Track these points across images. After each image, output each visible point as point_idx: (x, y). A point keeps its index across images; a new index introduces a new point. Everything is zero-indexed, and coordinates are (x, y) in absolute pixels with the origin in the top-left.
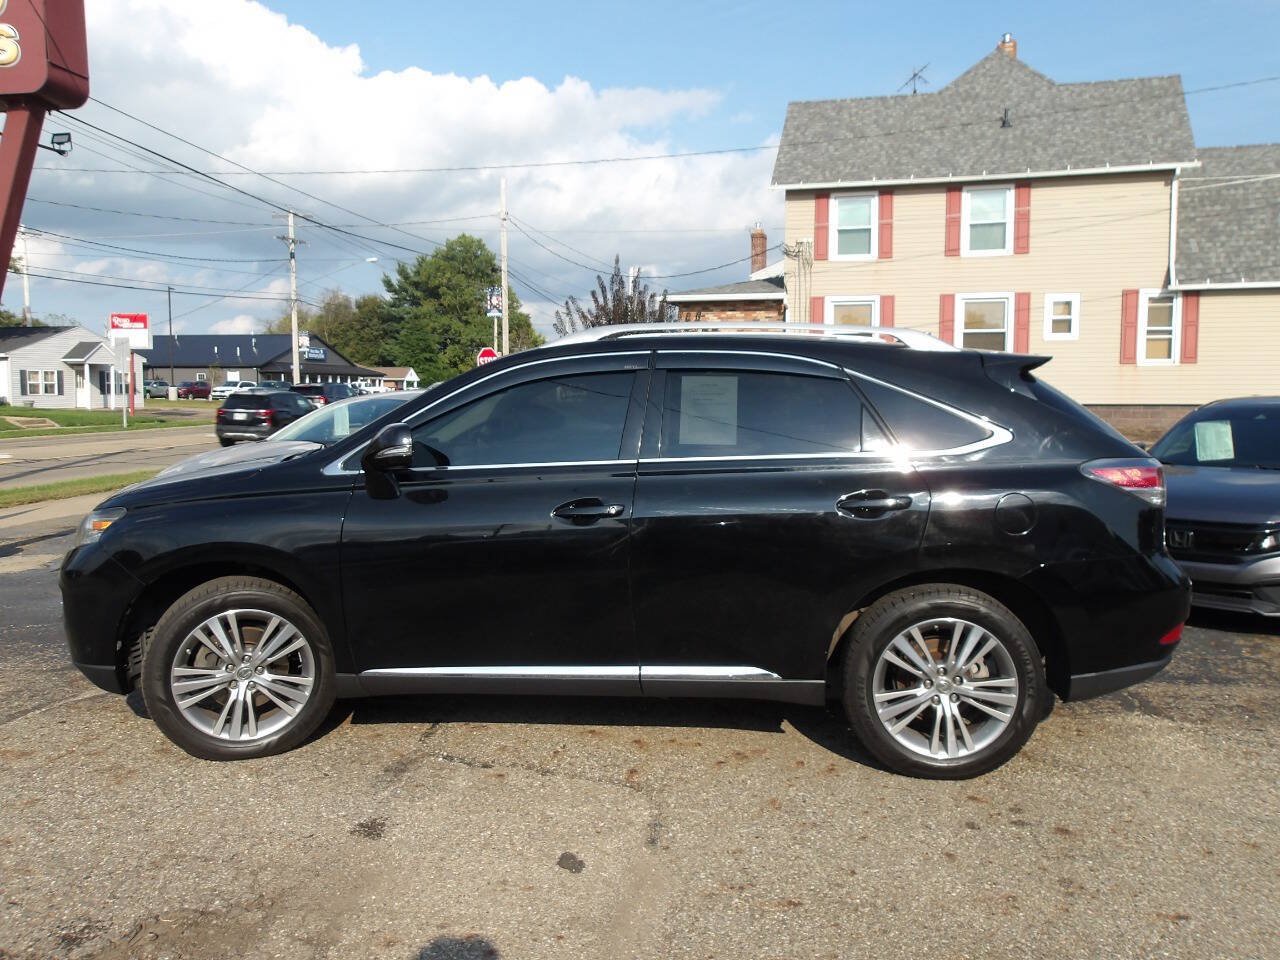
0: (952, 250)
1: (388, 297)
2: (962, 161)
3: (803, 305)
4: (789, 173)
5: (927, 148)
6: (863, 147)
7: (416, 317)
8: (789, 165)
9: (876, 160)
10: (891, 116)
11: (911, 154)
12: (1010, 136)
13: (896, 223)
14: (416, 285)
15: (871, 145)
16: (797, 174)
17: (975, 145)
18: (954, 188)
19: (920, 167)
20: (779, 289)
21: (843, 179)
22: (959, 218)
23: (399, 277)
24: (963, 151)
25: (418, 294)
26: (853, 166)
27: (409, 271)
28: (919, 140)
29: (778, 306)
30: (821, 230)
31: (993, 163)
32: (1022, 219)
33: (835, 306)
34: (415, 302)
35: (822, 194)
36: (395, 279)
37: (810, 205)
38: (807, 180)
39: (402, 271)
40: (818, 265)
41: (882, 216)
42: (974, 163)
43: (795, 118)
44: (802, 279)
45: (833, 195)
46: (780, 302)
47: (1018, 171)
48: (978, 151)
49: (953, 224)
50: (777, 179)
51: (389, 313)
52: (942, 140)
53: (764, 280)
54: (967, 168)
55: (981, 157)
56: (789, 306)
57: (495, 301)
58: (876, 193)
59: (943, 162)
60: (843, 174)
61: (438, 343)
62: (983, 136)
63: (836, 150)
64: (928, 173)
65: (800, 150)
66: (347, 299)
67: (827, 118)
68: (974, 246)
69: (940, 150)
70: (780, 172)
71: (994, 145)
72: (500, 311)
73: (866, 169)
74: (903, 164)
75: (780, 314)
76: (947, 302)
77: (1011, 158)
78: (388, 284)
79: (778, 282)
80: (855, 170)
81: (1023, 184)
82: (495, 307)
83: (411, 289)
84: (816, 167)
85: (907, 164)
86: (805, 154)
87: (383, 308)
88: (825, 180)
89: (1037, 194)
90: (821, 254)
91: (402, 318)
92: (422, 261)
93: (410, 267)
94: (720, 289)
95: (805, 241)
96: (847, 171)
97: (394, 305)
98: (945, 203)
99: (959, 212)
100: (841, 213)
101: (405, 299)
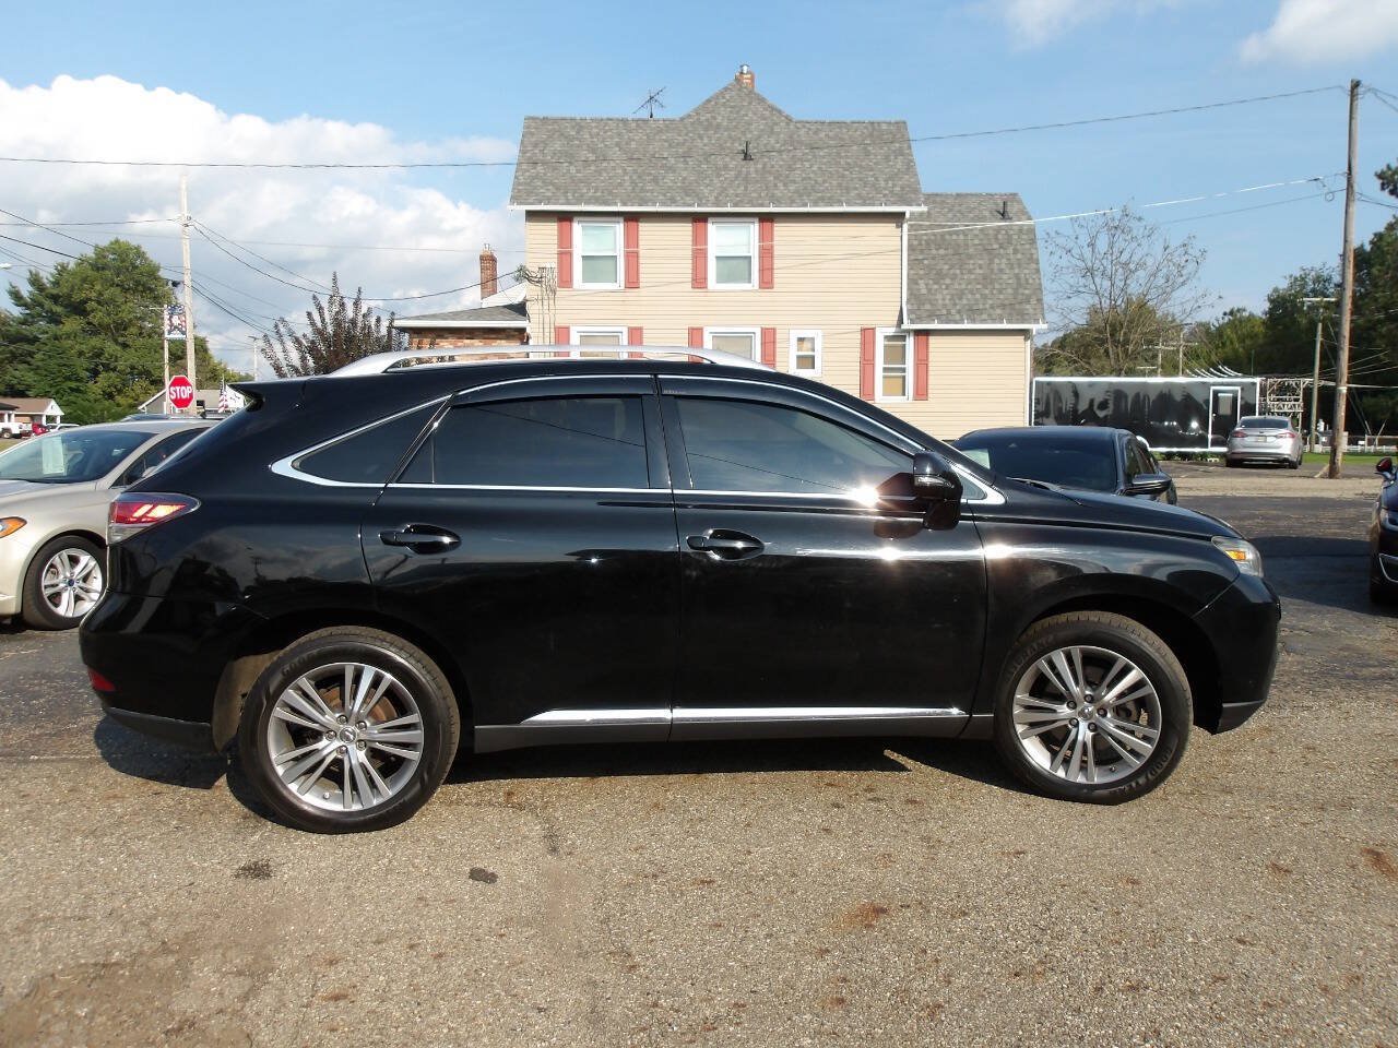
0: (699, 281)
1: (16, 312)
2: (706, 192)
3: (547, 333)
4: (529, 193)
5: (671, 176)
6: (605, 170)
7: (56, 338)
8: (529, 184)
9: (620, 184)
10: (634, 140)
11: (655, 180)
12: (752, 169)
13: (642, 253)
14: (55, 298)
15: (614, 169)
16: (538, 194)
17: (719, 176)
18: (700, 219)
19: (665, 195)
20: (521, 316)
21: (587, 203)
22: (706, 249)
23: (31, 289)
24: (707, 181)
25: (58, 309)
26: (596, 191)
27: (45, 281)
28: (663, 166)
29: (520, 335)
30: (564, 255)
31: (737, 196)
32: (767, 253)
33: (581, 337)
34: (55, 319)
35: (565, 217)
36: (26, 290)
37: (551, 229)
38: (550, 201)
39: (35, 281)
40: (561, 292)
41: (627, 244)
42: (720, 194)
43: (532, 134)
44: (546, 302)
45: (576, 219)
46: (522, 330)
47: (762, 205)
48: (722, 182)
49: (699, 256)
50: (515, 199)
51: (18, 332)
52: (686, 169)
53: (505, 307)
54: (712, 198)
55: (725, 189)
56: (532, 335)
57: (175, 321)
58: (621, 219)
59: (688, 191)
60: (588, 197)
61: (87, 370)
62: (726, 167)
63: (578, 171)
64: (673, 201)
65: (540, 168)
67: (567, 137)
68: (720, 280)
69: (685, 179)
70: (519, 191)
71: (736, 178)
72: (184, 333)
73: (610, 193)
74: (647, 191)
75: (522, 344)
76: (695, 335)
77: (754, 191)
78: (16, 296)
79: (520, 309)
80: (599, 194)
81: (767, 219)
82: (176, 327)
83: (48, 304)
84: (558, 188)
85: (652, 191)
86: (545, 174)
87: (10, 325)
88: (568, 203)
89: (781, 230)
90: (566, 280)
91: (36, 339)
92: (62, 269)
93: (47, 275)
94: (455, 315)
95: (548, 266)
96: (590, 194)
97: (24, 322)
98: (691, 233)
99: (706, 243)
100: (584, 238)
101: (40, 315)
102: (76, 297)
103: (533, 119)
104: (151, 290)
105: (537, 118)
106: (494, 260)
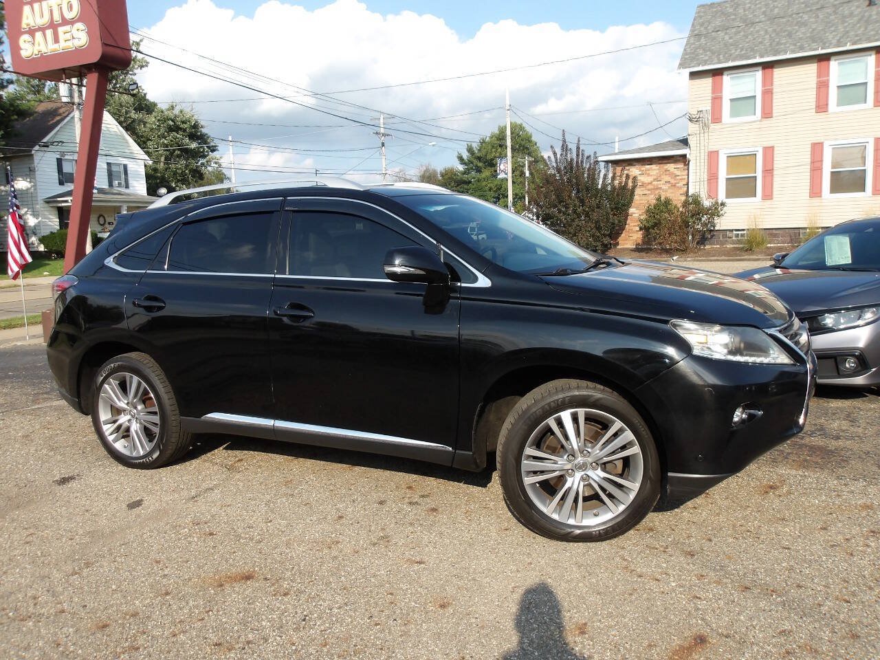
0: (822, 107)
1: (461, 168)
2: (830, 37)
3: (702, 157)
4: (692, 59)
5: (803, 30)
6: (751, 33)
7: (479, 181)
8: (693, 53)
9: (761, 43)
10: (777, 7)
11: (790, 35)
12: (874, 13)
13: (774, 91)
14: (479, 159)
15: (758, 31)
16: (698, 59)
17: (844, 22)
18: (824, 58)
19: (795, 45)
20: (685, 146)
21: (733, 60)
22: (828, 80)
23: (468, 154)
24: (833, 29)
25: (480, 164)
26: (742, 50)
27: (475, 149)
28: (798, 22)
29: (683, 159)
30: (717, 100)
31: (857, 36)
33: (728, 157)
34: (479, 170)
35: (718, 73)
36: (465, 155)
37: (707, 82)
38: (705, 63)
39: (470, 150)
40: (712, 126)
41: (764, 84)
42: (841, 38)
43: (701, 17)
44: (702, 135)
45: (725, 73)
46: (684, 156)
48: (845, 27)
49: (823, 86)
50: (682, 65)
51: (462, 179)
52: (816, 22)
53: (678, 141)
54: (834, 41)
55: (847, 32)
56: (691, 159)
57: (502, 167)
59: (815, 39)
60: (734, 56)
61: (494, 198)
62: (851, 15)
63: (730, 38)
64: (802, 49)
65: (703, 40)
66: (435, 171)
67: (726, 14)
69: (814, 30)
70: (686, 59)
71: (859, 22)
72: (506, 174)
73: (752, 50)
74: (782, 44)
75: (685, 165)
76: (817, 148)
77: (872, 30)
78: (461, 159)
79: (685, 142)
80: (743, 52)
82: (502, 171)
83: (475, 162)
84: (713, 53)
85: (785, 44)
86: (706, 44)
87: (458, 175)
88: (720, 62)
90: (717, 118)
91: (470, 182)
92: (483, 142)
93: (475, 146)
95: (704, 109)
96: (737, 53)
97: (464, 173)
98: (816, 71)
100: (732, 86)
101: (472, 169)
102: (489, 157)
103: (703, 6)
104: (527, 148)
105: (707, 5)
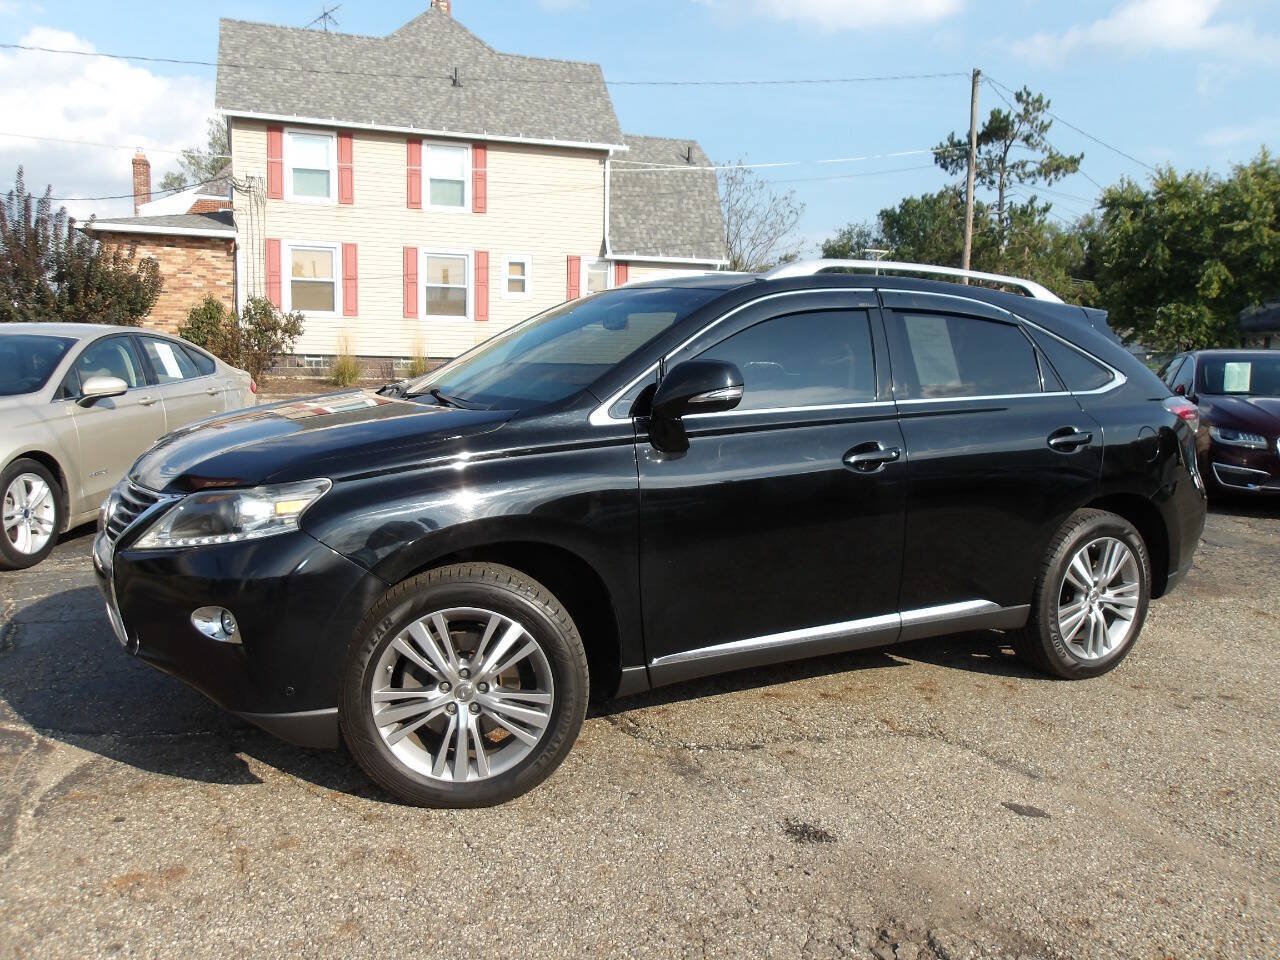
0: (414, 202)
2: (420, 114)
3: (256, 246)
4: (235, 98)
5: (383, 95)
6: (314, 81)
8: (232, 89)
9: (331, 98)
10: (340, 55)
11: (367, 97)
12: (463, 96)
13: (355, 169)
15: (323, 81)
16: (244, 101)
17: (431, 99)
18: (414, 140)
19: (379, 113)
20: (225, 226)
21: (298, 114)
22: (420, 171)
24: (420, 103)
26: (308, 102)
28: (373, 84)
29: (227, 244)
30: (274, 166)
31: (451, 120)
32: (480, 179)
33: (292, 250)
35: (274, 127)
37: (259, 138)
38: (257, 109)
40: (271, 204)
41: (340, 158)
42: (434, 117)
43: (230, 37)
44: (255, 213)
45: (286, 130)
46: (230, 240)
47: (476, 132)
48: (434, 106)
49: (414, 176)
50: (219, 103)
52: (397, 89)
54: (427, 121)
55: (439, 113)
56: (240, 246)
58: (334, 134)
59: (403, 112)
60: (297, 108)
62: (436, 91)
63: (285, 81)
64: (388, 120)
65: (243, 72)
67: (268, 45)
68: (434, 201)
69: (396, 99)
70: (224, 95)
71: (448, 103)
73: (323, 106)
74: (361, 108)
75: (229, 254)
76: (410, 255)
77: (467, 117)
79: (225, 218)
80: (309, 106)
81: (480, 145)
84: (266, 96)
85: (366, 108)
86: (250, 80)
88: (278, 112)
89: (493, 157)
90: (275, 191)
94: (153, 220)
95: (256, 175)
96: (302, 105)
98: (405, 154)
99: (420, 165)
100: (299, 150)
103: (229, 21)
105: (234, 21)
106: (146, 164)
